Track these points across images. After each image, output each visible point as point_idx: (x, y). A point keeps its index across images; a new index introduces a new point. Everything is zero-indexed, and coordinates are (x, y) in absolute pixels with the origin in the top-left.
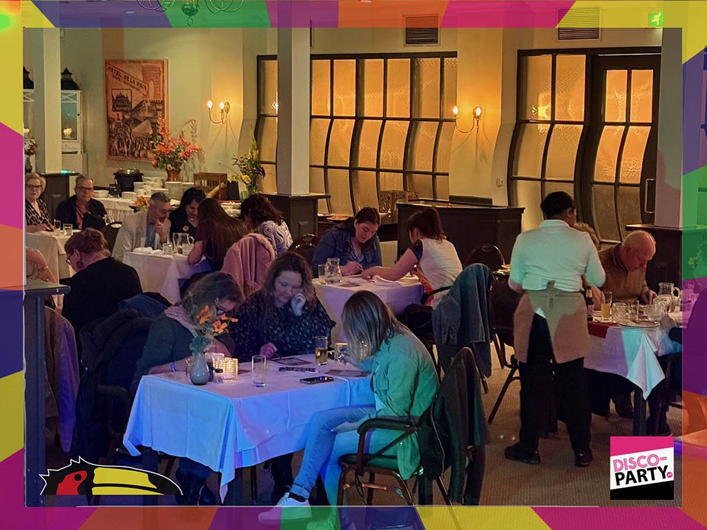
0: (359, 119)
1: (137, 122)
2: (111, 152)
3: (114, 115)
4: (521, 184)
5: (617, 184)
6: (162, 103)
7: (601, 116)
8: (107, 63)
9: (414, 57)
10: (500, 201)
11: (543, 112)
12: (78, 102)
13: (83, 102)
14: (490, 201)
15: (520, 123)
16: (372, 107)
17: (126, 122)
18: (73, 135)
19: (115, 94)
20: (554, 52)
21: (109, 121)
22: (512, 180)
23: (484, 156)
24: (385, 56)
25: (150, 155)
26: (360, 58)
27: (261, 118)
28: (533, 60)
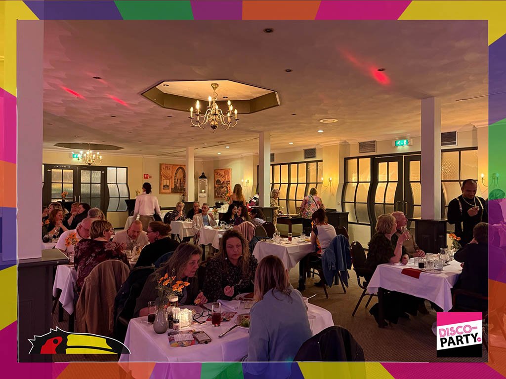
0: (289, 184)
1: (223, 187)
2: (215, 197)
3: (216, 186)
4: (347, 204)
5: (384, 204)
6: (230, 181)
7: (377, 179)
8: (215, 170)
9: (307, 163)
10: (339, 210)
11: (354, 179)
12: (206, 182)
13: (208, 182)
14: (336, 210)
15: (346, 183)
16: (294, 180)
17: (220, 187)
18: (205, 192)
19: (217, 179)
20: (358, 158)
21: (215, 187)
22: (343, 203)
23: (333, 195)
24: (298, 163)
26: (289, 164)
28: (350, 161)
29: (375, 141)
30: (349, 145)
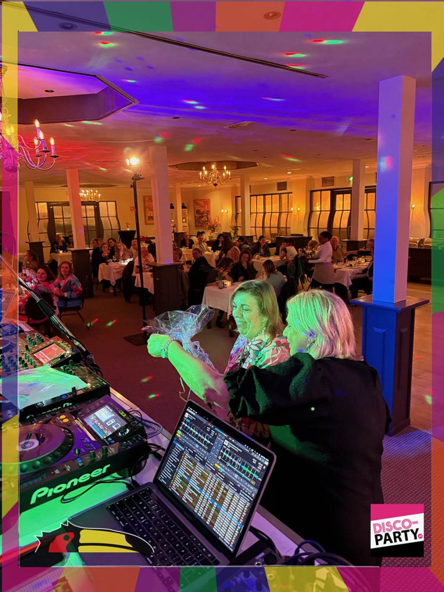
0: (265, 213)
1: (203, 217)
2: (196, 226)
3: (196, 215)
4: (311, 229)
5: (340, 228)
6: (209, 211)
7: (335, 208)
8: (194, 200)
9: (280, 194)
10: (306, 235)
11: (318, 208)
12: (186, 212)
13: (188, 212)
14: (302, 235)
15: (311, 212)
16: (268, 209)
17: (200, 217)
18: (186, 221)
19: (197, 209)
20: (321, 190)
21: (195, 217)
22: (309, 228)
23: (301, 222)
24: (272, 194)
25: (207, 226)
26: (264, 195)
27: (237, 214)
28: (315, 193)
29: (333, 177)
30: (314, 179)
